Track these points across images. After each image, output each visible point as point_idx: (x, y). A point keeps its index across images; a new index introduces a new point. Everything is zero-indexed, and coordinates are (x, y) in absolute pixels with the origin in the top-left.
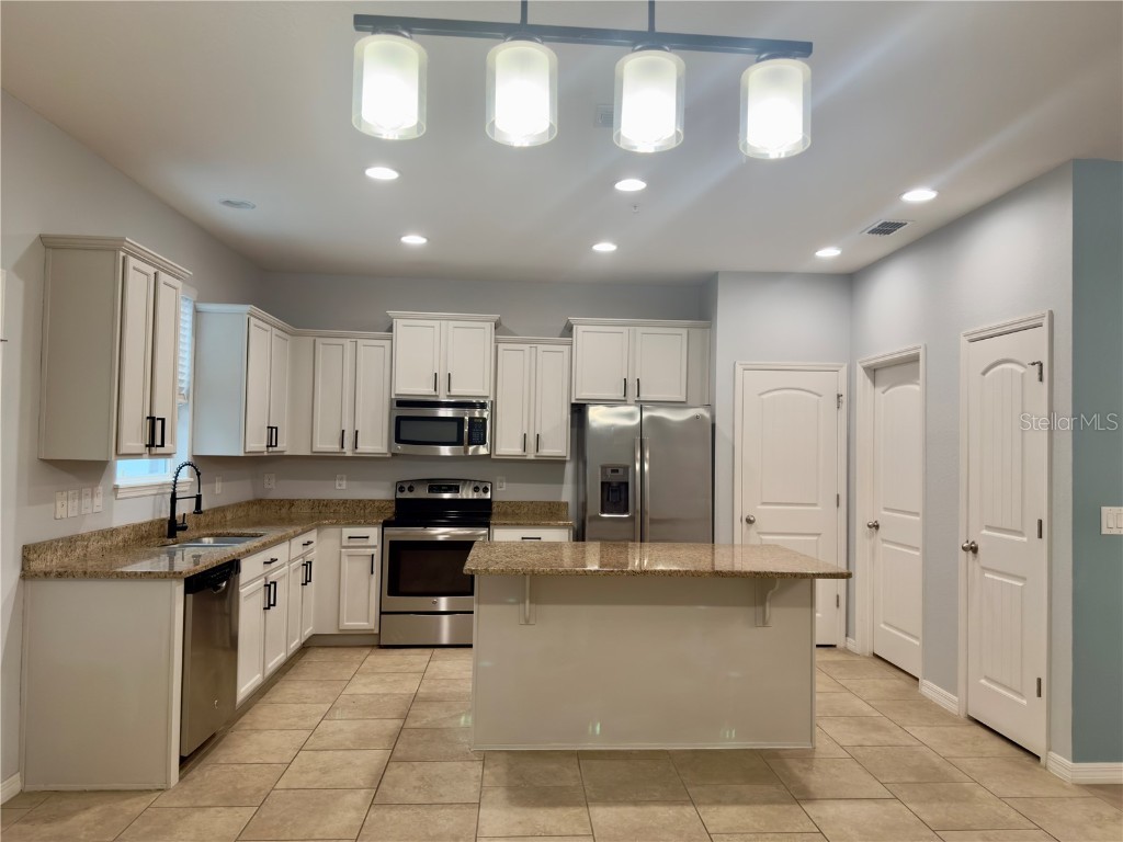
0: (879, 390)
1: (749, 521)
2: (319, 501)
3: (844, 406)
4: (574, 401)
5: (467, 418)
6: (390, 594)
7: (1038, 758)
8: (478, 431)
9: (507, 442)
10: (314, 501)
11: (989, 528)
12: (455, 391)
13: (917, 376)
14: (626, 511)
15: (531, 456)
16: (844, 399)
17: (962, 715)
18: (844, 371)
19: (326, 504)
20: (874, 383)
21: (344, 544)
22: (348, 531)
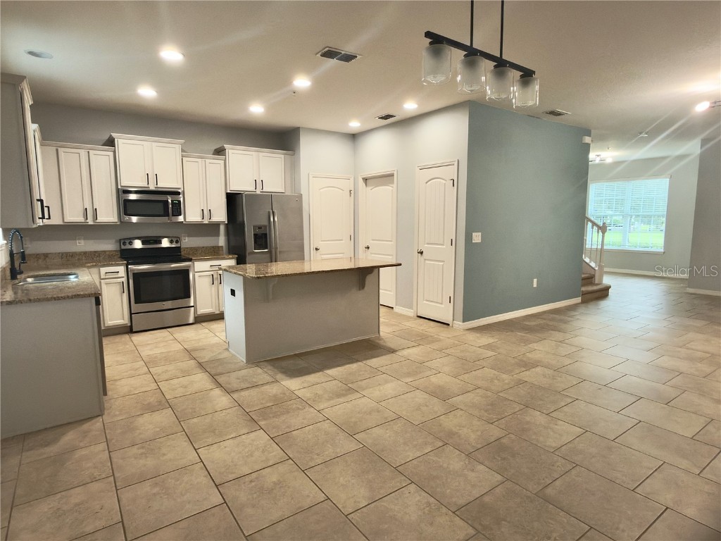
0: (369, 188)
1: (317, 249)
2: (67, 253)
3: (352, 195)
4: (229, 192)
5: (170, 201)
6: (136, 303)
7: (448, 325)
8: (177, 209)
9: (192, 214)
10: (63, 254)
11: (428, 244)
12: (160, 185)
13: (393, 183)
14: (266, 248)
15: (206, 221)
16: (352, 192)
17: (415, 316)
18: (352, 179)
19: (73, 255)
20: (366, 185)
21: (102, 277)
22: (103, 270)
